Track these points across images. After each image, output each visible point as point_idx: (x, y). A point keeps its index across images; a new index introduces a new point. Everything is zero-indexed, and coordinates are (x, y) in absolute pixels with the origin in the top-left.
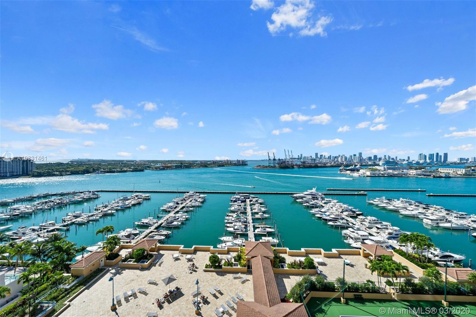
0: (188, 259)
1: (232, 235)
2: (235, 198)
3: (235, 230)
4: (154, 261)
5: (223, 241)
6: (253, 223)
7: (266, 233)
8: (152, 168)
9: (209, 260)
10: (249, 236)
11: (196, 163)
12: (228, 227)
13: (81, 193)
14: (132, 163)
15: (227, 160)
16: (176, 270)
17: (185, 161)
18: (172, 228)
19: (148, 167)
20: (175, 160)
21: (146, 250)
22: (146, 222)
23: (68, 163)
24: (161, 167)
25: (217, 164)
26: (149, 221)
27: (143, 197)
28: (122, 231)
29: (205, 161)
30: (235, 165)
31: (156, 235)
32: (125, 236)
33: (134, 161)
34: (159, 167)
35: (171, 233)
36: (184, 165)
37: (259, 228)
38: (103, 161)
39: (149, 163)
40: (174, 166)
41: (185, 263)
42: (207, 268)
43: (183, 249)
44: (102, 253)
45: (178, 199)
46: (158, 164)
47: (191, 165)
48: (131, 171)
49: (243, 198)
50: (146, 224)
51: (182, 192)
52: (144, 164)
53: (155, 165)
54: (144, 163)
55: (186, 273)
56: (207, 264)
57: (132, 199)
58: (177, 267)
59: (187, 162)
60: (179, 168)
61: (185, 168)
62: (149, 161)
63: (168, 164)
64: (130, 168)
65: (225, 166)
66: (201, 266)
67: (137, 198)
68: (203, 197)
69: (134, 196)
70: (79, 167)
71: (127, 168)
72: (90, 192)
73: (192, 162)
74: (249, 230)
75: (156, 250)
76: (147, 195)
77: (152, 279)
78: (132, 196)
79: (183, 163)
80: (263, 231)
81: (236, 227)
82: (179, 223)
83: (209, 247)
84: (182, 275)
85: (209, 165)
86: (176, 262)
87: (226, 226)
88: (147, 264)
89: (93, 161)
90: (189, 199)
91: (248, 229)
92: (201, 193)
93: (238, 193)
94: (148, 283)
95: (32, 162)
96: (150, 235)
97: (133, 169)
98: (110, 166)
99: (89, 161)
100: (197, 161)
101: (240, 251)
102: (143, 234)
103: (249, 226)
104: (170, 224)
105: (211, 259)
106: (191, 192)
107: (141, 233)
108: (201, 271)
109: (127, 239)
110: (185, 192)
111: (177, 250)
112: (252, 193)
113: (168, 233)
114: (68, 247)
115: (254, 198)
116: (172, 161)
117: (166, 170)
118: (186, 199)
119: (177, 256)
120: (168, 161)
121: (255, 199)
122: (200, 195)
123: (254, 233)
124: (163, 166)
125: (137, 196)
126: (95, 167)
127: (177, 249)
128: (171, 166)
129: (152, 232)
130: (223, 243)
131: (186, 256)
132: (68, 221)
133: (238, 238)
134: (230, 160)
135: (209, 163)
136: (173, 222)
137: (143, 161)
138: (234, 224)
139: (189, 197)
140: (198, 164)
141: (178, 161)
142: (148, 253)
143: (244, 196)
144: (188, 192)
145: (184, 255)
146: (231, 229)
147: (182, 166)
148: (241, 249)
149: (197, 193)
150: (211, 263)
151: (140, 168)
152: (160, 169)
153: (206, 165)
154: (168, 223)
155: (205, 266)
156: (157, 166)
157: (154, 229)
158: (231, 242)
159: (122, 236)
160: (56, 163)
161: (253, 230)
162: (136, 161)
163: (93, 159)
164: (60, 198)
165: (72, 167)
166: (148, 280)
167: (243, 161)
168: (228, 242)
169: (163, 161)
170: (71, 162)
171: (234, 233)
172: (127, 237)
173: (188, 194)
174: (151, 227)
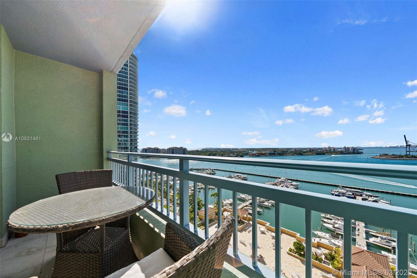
0: (272, 237)
1: (330, 233)
2: (338, 191)
3: (334, 229)
4: (245, 227)
5: (317, 236)
6: (365, 227)
7: (390, 248)
8: (250, 155)
9: (293, 245)
10: (356, 241)
11: (290, 151)
12: (325, 222)
13: (207, 169)
14: (236, 151)
15: (329, 147)
16: (262, 242)
17: (278, 149)
18: (263, 207)
19: (247, 154)
20: (269, 148)
21: (240, 217)
22: (243, 197)
23: (201, 151)
24: (256, 154)
25: (315, 152)
26: (245, 197)
27: (242, 177)
28: (227, 200)
29: (300, 148)
30: (341, 153)
31: (250, 209)
32: (229, 203)
33: (237, 149)
34: (255, 154)
35: (262, 211)
36: (277, 153)
37: (377, 237)
38: (218, 149)
39: (247, 150)
40: (268, 153)
41: (270, 239)
42: (291, 252)
43: (269, 226)
44: (213, 209)
45: (270, 183)
46: (254, 151)
47: (284, 152)
48: (234, 156)
49: (351, 194)
50: (243, 199)
51: (274, 178)
52: (244, 152)
53: (252, 152)
54: (244, 150)
55: (270, 247)
56: (290, 248)
57: (235, 177)
58: (263, 239)
59: (280, 150)
60: (272, 155)
61: (278, 155)
62: (247, 149)
63: (263, 151)
64: (234, 154)
65: (326, 154)
66: (284, 247)
67: (238, 177)
68: (295, 184)
69: (236, 176)
70: (206, 153)
71: (232, 154)
72: (211, 169)
73: (285, 150)
74: (358, 235)
75: (247, 219)
76: (245, 176)
77: (242, 240)
78: (235, 175)
79: (276, 151)
80: (384, 244)
81: (336, 226)
82: (270, 205)
83: (295, 234)
84: (266, 247)
85: (305, 152)
86: (262, 235)
87: (322, 220)
88: (240, 227)
89: (213, 149)
90: (280, 184)
91: (357, 233)
92: (294, 180)
93: (343, 187)
94: (240, 241)
95: (186, 150)
96: (245, 208)
97: (236, 155)
98: (222, 153)
99: (211, 149)
100: (291, 149)
101: (334, 251)
102: (240, 205)
103: (359, 230)
104: (261, 203)
105: (295, 244)
106: (283, 179)
107: (239, 205)
108: (285, 252)
109: (230, 206)
110: (277, 178)
111: (264, 226)
112: (368, 190)
113: (260, 211)
114: (198, 201)
115: (371, 196)
116: (266, 149)
117: (261, 156)
118: (277, 184)
119: (263, 230)
120: (263, 149)
121: (373, 198)
122: (292, 182)
123: (368, 241)
124: (258, 153)
125: (238, 176)
126: (214, 153)
127: (263, 224)
128: (265, 153)
129: (247, 206)
130: (316, 237)
131: (271, 233)
132: (200, 186)
133: (339, 239)
134: (334, 147)
135: (304, 150)
136: (264, 202)
137: (243, 149)
138: (333, 221)
139: (280, 183)
140: (292, 152)
141: (272, 149)
142: (241, 219)
143: (353, 191)
144: (279, 178)
145: (270, 232)
146: (330, 226)
147: (275, 153)
148: (337, 249)
149: (288, 179)
150: (296, 249)
151: (241, 154)
152: (256, 155)
153: (301, 153)
154: (260, 202)
155: (288, 249)
156: (253, 153)
157: (249, 204)
158: (328, 239)
159: (227, 203)
160: (196, 150)
161: (365, 237)
162: (238, 149)
163: (213, 148)
164: (197, 171)
165: (203, 153)
166: (240, 239)
167: (354, 149)
168: (323, 238)
169: (259, 149)
170: (202, 149)
171: (334, 232)
172: (230, 205)
173: (280, 180)
174: (247, 202)
